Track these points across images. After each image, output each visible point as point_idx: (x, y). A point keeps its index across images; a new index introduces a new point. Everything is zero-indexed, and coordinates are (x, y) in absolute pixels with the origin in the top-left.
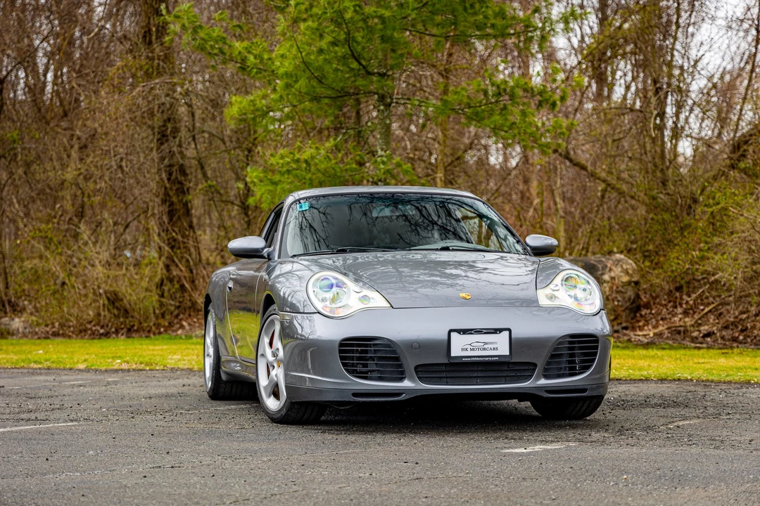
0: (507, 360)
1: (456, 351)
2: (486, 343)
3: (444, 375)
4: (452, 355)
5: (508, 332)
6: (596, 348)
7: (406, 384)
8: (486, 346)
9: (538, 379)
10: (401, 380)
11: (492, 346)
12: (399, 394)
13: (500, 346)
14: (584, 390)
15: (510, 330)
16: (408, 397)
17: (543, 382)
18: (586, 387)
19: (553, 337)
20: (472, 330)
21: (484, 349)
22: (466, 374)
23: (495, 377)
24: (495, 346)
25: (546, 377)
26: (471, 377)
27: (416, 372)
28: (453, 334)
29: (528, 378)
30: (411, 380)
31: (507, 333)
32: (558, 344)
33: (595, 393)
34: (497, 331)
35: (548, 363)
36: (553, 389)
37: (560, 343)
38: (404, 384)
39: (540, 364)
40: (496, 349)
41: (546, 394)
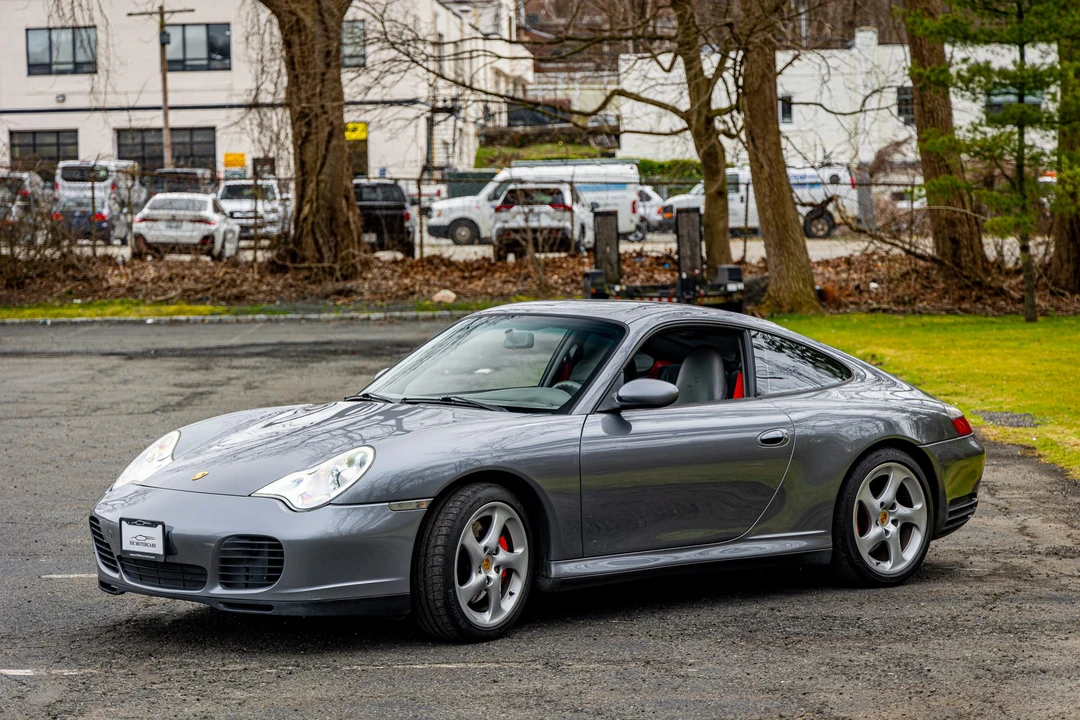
0: (162, 560)
1: (126, 546)
2: (147, 538)
3: (136, 571)
4: (123, 548)
5: (162, 527)
8: (147, 541)
9: (213, 586)
11: (152, 542)
13: (157, 543)
14: (270, 608)
15: (164, 526)
17: (218, 590)
18: (270, 603)
20: (135, 520)
21: (146, 545)
25: (227, 586)
28: (124, 523)
29: (201, 584)
30: (120, 572)
31: (160, 527)
32: (224, 546)
33: (285, 613)
34: (154, 524)
35: (223, 569)
36: (235, 601)
37: (227, 545)
38: (116, 576)
39: (209, 569)
40: (154, 546)
41: (222, 607)
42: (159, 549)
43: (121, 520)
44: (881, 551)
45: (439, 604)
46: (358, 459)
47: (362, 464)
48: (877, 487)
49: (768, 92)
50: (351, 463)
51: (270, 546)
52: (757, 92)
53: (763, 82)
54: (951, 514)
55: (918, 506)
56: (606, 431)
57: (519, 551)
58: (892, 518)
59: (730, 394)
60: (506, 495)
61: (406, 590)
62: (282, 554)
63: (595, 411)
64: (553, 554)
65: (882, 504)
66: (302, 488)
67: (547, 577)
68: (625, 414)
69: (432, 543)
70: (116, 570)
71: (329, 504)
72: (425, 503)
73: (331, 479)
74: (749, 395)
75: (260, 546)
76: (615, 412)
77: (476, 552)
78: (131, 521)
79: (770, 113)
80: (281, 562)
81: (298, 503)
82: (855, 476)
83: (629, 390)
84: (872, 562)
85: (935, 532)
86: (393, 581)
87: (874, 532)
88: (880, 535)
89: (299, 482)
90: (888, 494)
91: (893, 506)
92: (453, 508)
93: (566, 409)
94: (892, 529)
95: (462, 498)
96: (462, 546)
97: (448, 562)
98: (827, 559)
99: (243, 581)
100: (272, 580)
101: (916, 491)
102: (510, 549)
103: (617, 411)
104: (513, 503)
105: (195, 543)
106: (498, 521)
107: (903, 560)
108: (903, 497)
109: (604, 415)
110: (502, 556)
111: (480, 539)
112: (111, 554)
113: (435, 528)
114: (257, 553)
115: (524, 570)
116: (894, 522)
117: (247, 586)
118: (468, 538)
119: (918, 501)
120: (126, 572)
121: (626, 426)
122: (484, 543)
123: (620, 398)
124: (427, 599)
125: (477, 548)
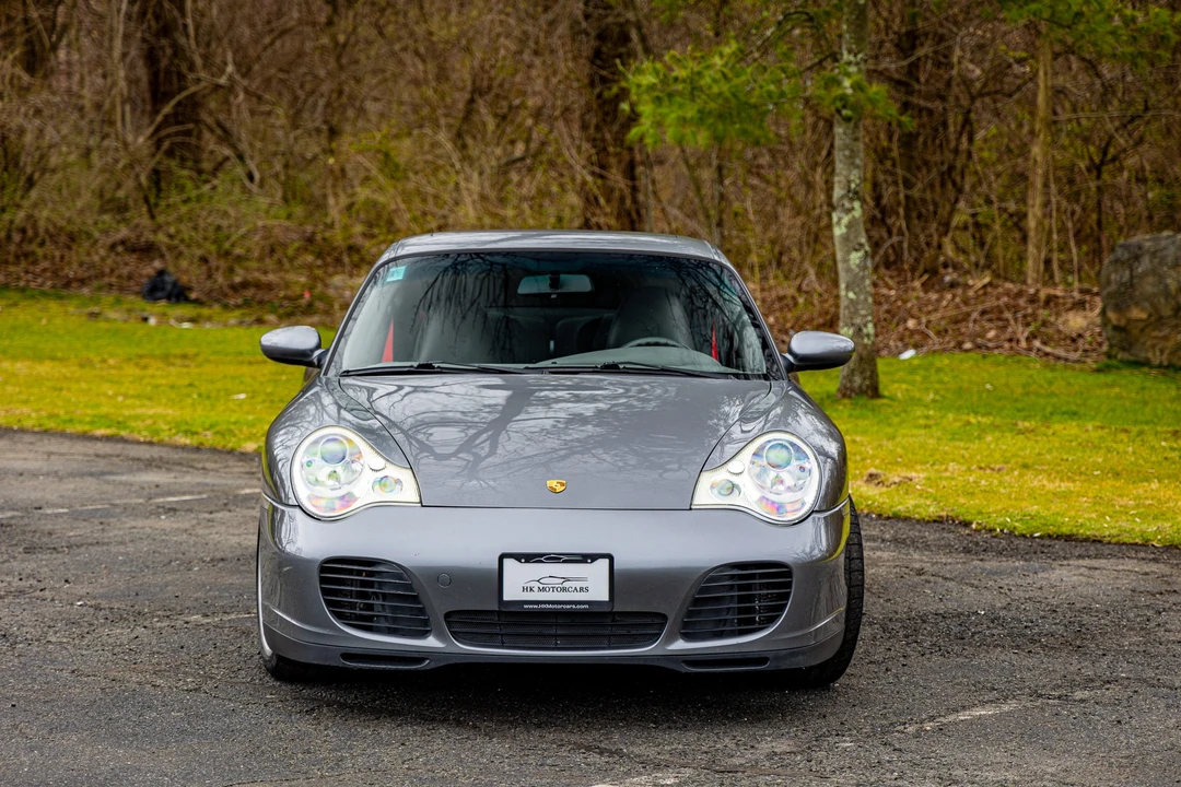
0: (607, 609)
1: (511, 592)
2: (566, 579)
3: (497, 630)
4: (505, 598)
5: (607, 561)
6: (789, 585)
7: (431, 642)
8: (567, 585)
9: (671, 639)
10: (423, 634)
11: (579, 585)
12: (421, 660)
13: (593, 585)
14: (763, 660)
15: (611, 558)
16: (433, 665)
17: (680, 645)
18: (764, 655)
19: (699, 569)
20: (542, 555)
21: (564, 589)
22: (535, 630)
23: (589, 636)
24: (583, 584)
25: (688, 637)
26: (545, 636)
27: (449, 624)
28: (508, 563)
29: (653, 638)
30: (440, 636)
31: (605, 563)
32: (708, 581)
33: (785, 665)
35: (690, 614)
36: (700, 658)
37: (713, 579)
38: (424, 643)
41: (685, 668)
42: (596, 593)
43: (502, 557)
51: (774, 575)
70: (426, 634)
71: (813, 511)
72: (847, 506)
81: (768, 514)
117: (726, 635)
120: (453, 634)
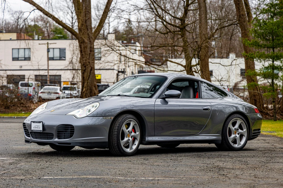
0: (42, 132)
1: (32, 129)
2: (38, 126)
8: (38, 127)
9: (55, 138)
14: (70, 144)
15: (42, 122)
17: (57, 140)
25: (59, 138)
29: (52, 138)
31: (41, 123)
34: (40, 122)
35: (58, 134)
36: (61, 142)
37: (59, 127)
38: (30, 138)
39: (54, 134)
40: (40, 128)
41: (57, 144)
42: (41, 129)
43: (31, 122)
44: (235, 142)
45: (116, 145)
46: (95, 106)
47: (96, 107)
48: (234, 124)
49: (206, 60)
50: (93, 107)
51: (71, 127)
52: (203, 60)
53: (205, 57)
54: (254, 133)
55: (245, 130)
56: (161, 103)
57: (137, 133)
58: (237, 133)
59: (195, 97)
60: (134, 118)
61: (107, 140)
62: (74, 129)
63: (158, 98)
64: (146, 135)
65: (235, 129)
66: (80, 113)
67: (145, 141)
68: (166, 99)
69: (114, 129)
70: (29, 137)
71: (87, 116)
72: (113, 118)
73: (88, 111)
74: (200, 98)
75: (68, 127)
76: (164, 99)
77: (126, 132)
78: (34, 122)
79: (207, 65)
80: (74, 132)
81: (78, 116)
82: (228, 121)
83: (168, 93)
84: (232, 144)
85: (249, 138)
86: (104, 138)
87: (233, 136)
88: (234, 137)
89: (79, 111)
90: (237, 126)
91: (238, 130)
92: (120, 119)
93: (151, 97)
94: (238, 136)
95: (122, 117)
96: (122, 130)
97: (118, 134)
98: (220, 142)
99: (63, 137)
100: (71, 136)
101: (244, 126)
102: (135, 132)
103: (164, 98)
104: (136, 120)
105: (51, 127)
106: (132, 124)
107: (241, 144)
108: (241, 127)
109: (161, 99)
110: (133, 134)
111: (127, 129)
112: (28, 132)
113: (115, 125)
114: (68, 129)
115: (139, 138)
116: (238, 134)
117: (64, 138)
118: (124, 128)
119: (245, 129)
120: (32, 137)
121: (167, 102)
122: (128, 130)
123: (165, 95)
124: (113, 143)
125: (126, 131)
